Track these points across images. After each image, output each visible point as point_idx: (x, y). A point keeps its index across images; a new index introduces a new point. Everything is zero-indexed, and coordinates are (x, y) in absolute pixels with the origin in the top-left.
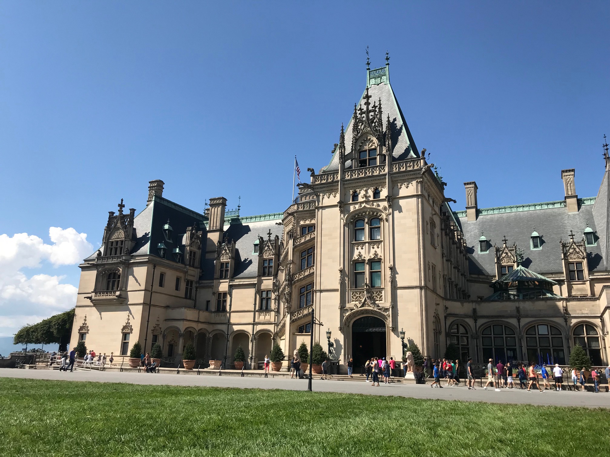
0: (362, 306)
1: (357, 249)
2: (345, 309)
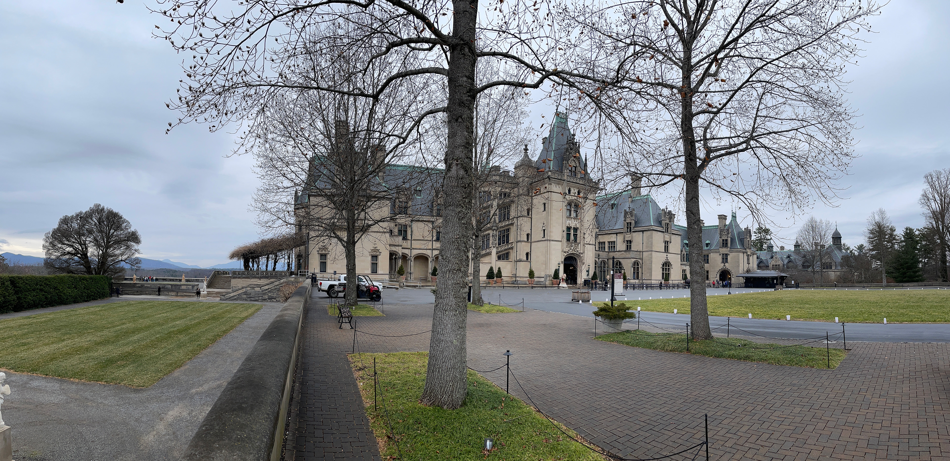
0: (571, 251)
1: (568, 220)
2: (565, 252)
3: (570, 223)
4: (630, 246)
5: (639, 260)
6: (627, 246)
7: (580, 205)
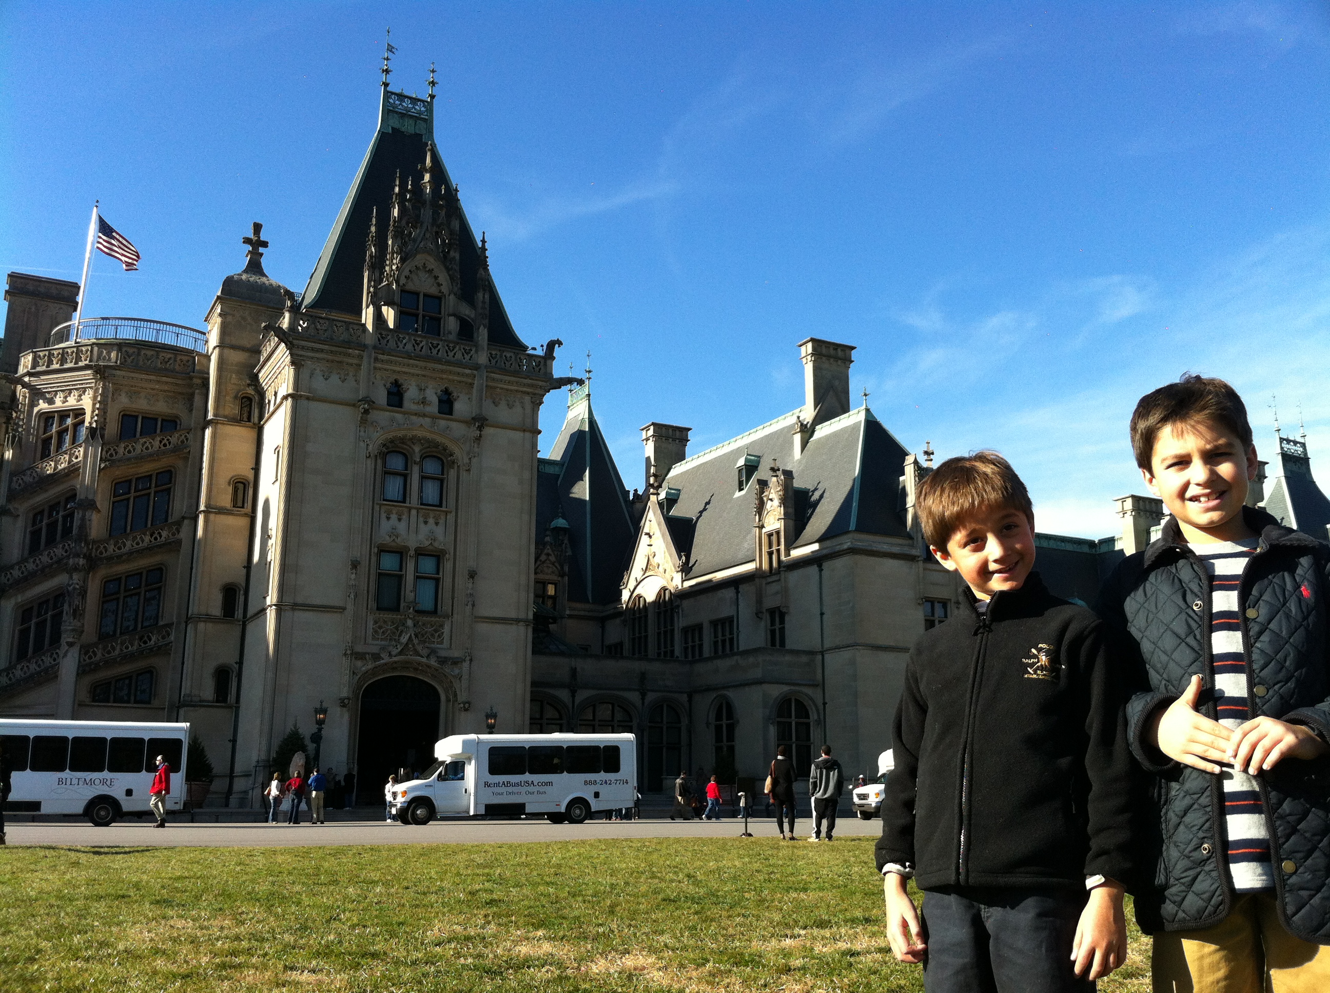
0: (401, 653)
1: (388, 518)
2: (360, 656)
3: (402, 527)
4: (782, 630)
5: (809, 691)
6: (773, 632)
7: (459, 453)
